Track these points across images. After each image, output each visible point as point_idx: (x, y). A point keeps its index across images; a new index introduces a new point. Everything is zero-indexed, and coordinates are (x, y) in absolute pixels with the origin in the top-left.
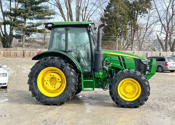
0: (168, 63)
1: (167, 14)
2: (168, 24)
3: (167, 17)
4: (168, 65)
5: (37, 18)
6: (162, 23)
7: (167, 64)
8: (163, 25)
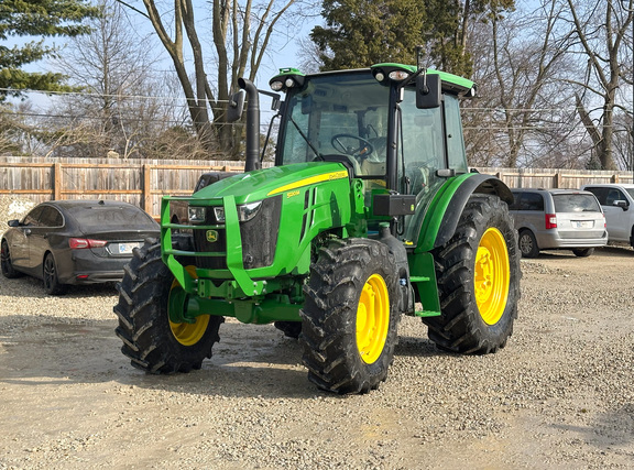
0: (554, 216)
1: (609, 10)
2: (613, 51)
3: (608, 20)
4: (554, 226)
5: (23, 28)
6: (587, 49)
7: (552, 221)
8: (593, 56)
